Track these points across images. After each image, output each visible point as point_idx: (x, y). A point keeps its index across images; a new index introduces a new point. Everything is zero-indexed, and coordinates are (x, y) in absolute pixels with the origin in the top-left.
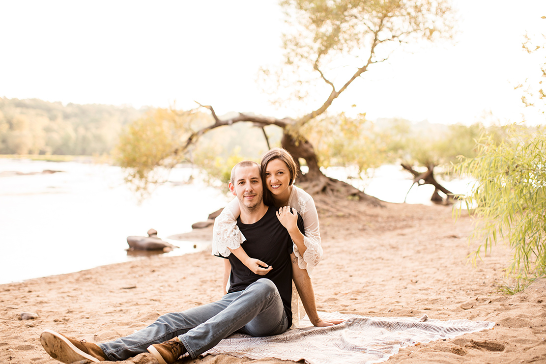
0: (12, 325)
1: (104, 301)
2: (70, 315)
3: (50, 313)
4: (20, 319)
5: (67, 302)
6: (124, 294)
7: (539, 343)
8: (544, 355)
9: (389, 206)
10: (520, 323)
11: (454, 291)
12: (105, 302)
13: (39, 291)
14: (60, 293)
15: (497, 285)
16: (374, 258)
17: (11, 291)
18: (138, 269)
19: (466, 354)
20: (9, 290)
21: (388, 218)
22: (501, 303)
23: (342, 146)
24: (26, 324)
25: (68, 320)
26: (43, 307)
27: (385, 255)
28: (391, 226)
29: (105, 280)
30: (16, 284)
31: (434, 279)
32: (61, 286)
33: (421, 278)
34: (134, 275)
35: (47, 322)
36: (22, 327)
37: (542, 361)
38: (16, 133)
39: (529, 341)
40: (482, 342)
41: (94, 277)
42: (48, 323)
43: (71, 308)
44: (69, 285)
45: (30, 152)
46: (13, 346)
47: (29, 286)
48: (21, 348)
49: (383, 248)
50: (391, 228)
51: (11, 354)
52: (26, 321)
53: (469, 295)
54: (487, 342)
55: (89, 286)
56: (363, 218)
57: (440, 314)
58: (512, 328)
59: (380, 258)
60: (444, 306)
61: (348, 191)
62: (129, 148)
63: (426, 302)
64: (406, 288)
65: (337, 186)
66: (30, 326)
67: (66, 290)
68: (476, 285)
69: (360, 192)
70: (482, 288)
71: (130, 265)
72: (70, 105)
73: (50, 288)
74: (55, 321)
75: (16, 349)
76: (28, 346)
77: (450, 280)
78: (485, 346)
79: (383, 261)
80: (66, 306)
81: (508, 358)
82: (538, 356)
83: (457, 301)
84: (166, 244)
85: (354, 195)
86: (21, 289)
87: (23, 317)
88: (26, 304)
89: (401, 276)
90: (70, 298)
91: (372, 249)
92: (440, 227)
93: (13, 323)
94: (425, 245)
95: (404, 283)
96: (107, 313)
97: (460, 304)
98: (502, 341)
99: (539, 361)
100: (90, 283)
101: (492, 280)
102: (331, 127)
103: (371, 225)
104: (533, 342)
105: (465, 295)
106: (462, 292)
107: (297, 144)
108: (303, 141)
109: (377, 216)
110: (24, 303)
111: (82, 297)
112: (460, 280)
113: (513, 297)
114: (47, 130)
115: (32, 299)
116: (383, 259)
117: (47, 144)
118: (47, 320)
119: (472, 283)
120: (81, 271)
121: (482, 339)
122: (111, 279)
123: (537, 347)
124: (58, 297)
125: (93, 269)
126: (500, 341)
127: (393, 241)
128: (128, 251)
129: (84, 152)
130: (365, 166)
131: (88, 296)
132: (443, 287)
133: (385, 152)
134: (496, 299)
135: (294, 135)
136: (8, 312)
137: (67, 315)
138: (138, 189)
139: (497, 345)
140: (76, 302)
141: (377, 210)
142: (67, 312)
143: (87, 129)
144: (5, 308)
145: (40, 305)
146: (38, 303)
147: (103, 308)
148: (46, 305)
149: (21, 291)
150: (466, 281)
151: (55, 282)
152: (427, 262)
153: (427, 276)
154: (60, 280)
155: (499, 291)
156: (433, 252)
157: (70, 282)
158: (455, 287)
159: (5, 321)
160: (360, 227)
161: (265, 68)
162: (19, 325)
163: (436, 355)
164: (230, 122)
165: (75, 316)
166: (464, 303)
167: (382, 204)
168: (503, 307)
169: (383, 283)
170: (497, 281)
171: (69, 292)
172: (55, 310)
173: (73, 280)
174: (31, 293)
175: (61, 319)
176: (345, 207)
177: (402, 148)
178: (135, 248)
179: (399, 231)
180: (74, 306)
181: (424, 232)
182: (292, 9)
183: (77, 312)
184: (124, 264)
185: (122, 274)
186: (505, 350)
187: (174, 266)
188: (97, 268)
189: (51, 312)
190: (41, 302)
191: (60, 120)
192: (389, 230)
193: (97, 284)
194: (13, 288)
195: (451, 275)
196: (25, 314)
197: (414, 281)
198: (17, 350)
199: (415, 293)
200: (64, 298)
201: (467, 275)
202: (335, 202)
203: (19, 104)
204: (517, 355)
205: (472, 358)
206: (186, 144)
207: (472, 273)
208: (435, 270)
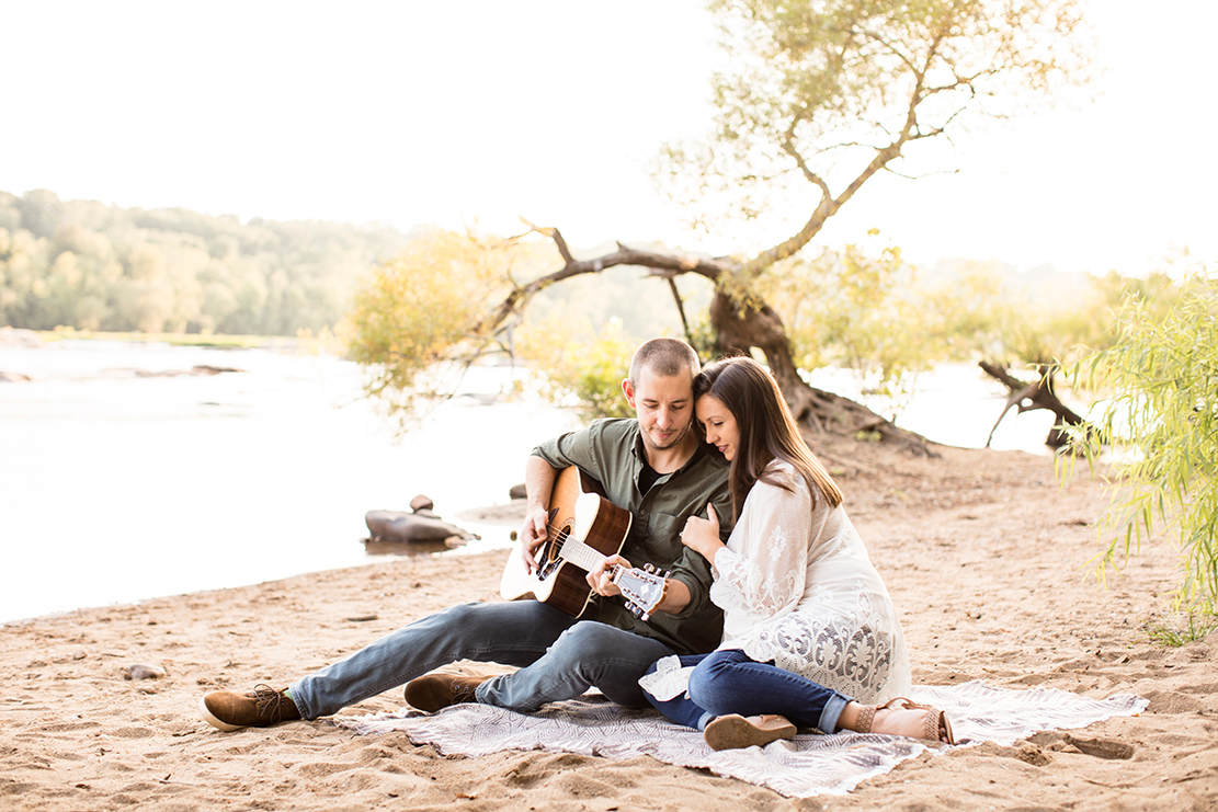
0: (111, 688)
1: (306, 645)
2: (233, 671)
3: (191, 667)
4: (128, 678)
5: (229, 646)
6: (349, 632)
7: (1209, 744)
8: (1216, 768)
9: (946, 454)
10: (1179, 703)
11: (1057, 637)
12: (308, 648)
13: (172, 622)
14: (214, 627)
15: (1152, 627)
16: (898, 565)
17: (114, 622)
18: (386, 580)
19: (1048, 763)
20: (109, 620)
21: (944, 480)
22: (1149, 662)
23: (847, 320)
24: (140, 687)
25: (227, 681)
26: (178, 654)
27: (922, 560)
28: (947, 498)
29: (312, 603)
30: (124, 608)
31: (1019, 611)
32: (218, 614)
33: (991, 610)
34: (375, 593)
35: (184, 684)
36: (131, 694)
37: (1205, 779)
38: (138, 284)
39: (1189, 740)
40: (1089, 739)
41: (288, 596)
42: (184, 688)
43: (235, 657)
44: (236, 612)
45: (168, 327)
46: (110, 730)
47: (151, 611)
48: (125, 733)
49: (920, 545)
50: (948, 504)
51: (103, 744)
52: (141, 682)
53: (1086, 645)
54: (1099, 740)
55: (278, 613)
56: (889, 481)
57: (1013, 682)
58: (1159, 714)
59: (909, 566)
60: (1026, 667)
61: (856, 421)
62: (374, 318)
63: (989, 659)
64: (954, 629)
65: (834, 410)
66: (148, 693)
67: (228, 621)
68: (1106, 626)
69: (885, 422)
70: (1118, 631)
71: (370, 573)
72: (256, 222)
73: (195, 617)
74: (200, 683)
75: (114, 734)
76: (140, 729)
77: (1052, 614)
78: (1095, 749)
79: (917, 573)
80: (225, 653)
81: (1135, 772)
82: (1199, 769)
83: (1055, 657)
84: (452, 531)
85: (871, 429)
86: (133, 617)
87: (134, 674)
88: (142, 648)
89: (948, 605)
90: (236, 637)
91: (898, 546)
92: (1054, 501)
93: (113, 685)
94: (1014, 541)
95: (952, 620)
96: (309, 669)
97: (1061, 664)
98: (1131, 738)
99: (1200, 780)
100: (280, 609)
101: (1144, 616)
102: (818, 279)
103: (904, 495)
104: (1198, 742)
105: (1078, 645)
106: (1073, 640)
107: (742, 315)
108: (757, 309)
109: (919, 477)
110: (139, 646)
111: (262, 635)
112: (1074, 614)
113: (1176, 650)
114: (205, 278)
115: (156, 637)
116: (916, 568)
117: (203, 311)
118: (184, 680)
119: (1098, 622)
120: (264, 583)
121: (1091, 733)
122: (324, 601)
123: (1204, 752)
124: (211, 635)
125: (290, 579)
126: (1126, 740)
127: (945, 533)
128: (367, 541)
129: (285, 329)
130: (896, 366)
131: (273, 635)
132: (1035, 628)
133: (942, 335)
134: (1140, 655)
135: (737, 295)
136: (104, 663)
137: (226, 671)
138: (395, 408)
139: (1118, 745)
140: (248, 645)
141: (921, 464)
142: (226, 664)
143: (291, 277)
144: (99, 655)
145: (171, 651)
146: (166, 646)
147: (301, 659)
148: (184, 650)
149: (133, 621)
150: (1086, 619)
151: (206, 606)
152: (1011, 575)
153: (1003, 604)
154: (218, 601)
155: (1154, 638)
156: (1029, 556)
157: (238, 606)
158: (1059, 630)
159: (97, 680)
160: (880, 499)
161: (674, 148)
162: (125, 689)
163: (982, 763)
164: (598, 266)
165: (243, 674)
166: (1070, 662)
167: (932, 449)
168: (1151, 672)
169: (907, 617)
170: (1154, 618)
171: (233, 625)
172: (201, 662)
173: (245, 602)
174: (154, 626)
175: (212, 679)
176: (848, 455)
177: (983, 327)
178: (383, 537)
179: (964, 511)
180: (240, 654)
181: (1017, 512)
182: (736, 18)
183: (248, 667)
184: (358, 569)
185: (350, 591)
186: (1134, 757)
187: (462, 576)
188: (298, 577)
189: (193, 664)
190: (174, 645)
191: (233, 256)
192: (943, 507)
193: (295, 610)
194: (118, 615)
195: (1058, 603)
196: (138, 666)
197: (974, 615)
198: (117, 738)
199: (971, 640)
200: (222, 637)
201: (1092, 605)
202: (826, 444)
203: (145, 222)
204: (1157, 767)
205: (1059, 770)
206: (499, 311)
207: (1104, 601)
208: (1025, 593)
